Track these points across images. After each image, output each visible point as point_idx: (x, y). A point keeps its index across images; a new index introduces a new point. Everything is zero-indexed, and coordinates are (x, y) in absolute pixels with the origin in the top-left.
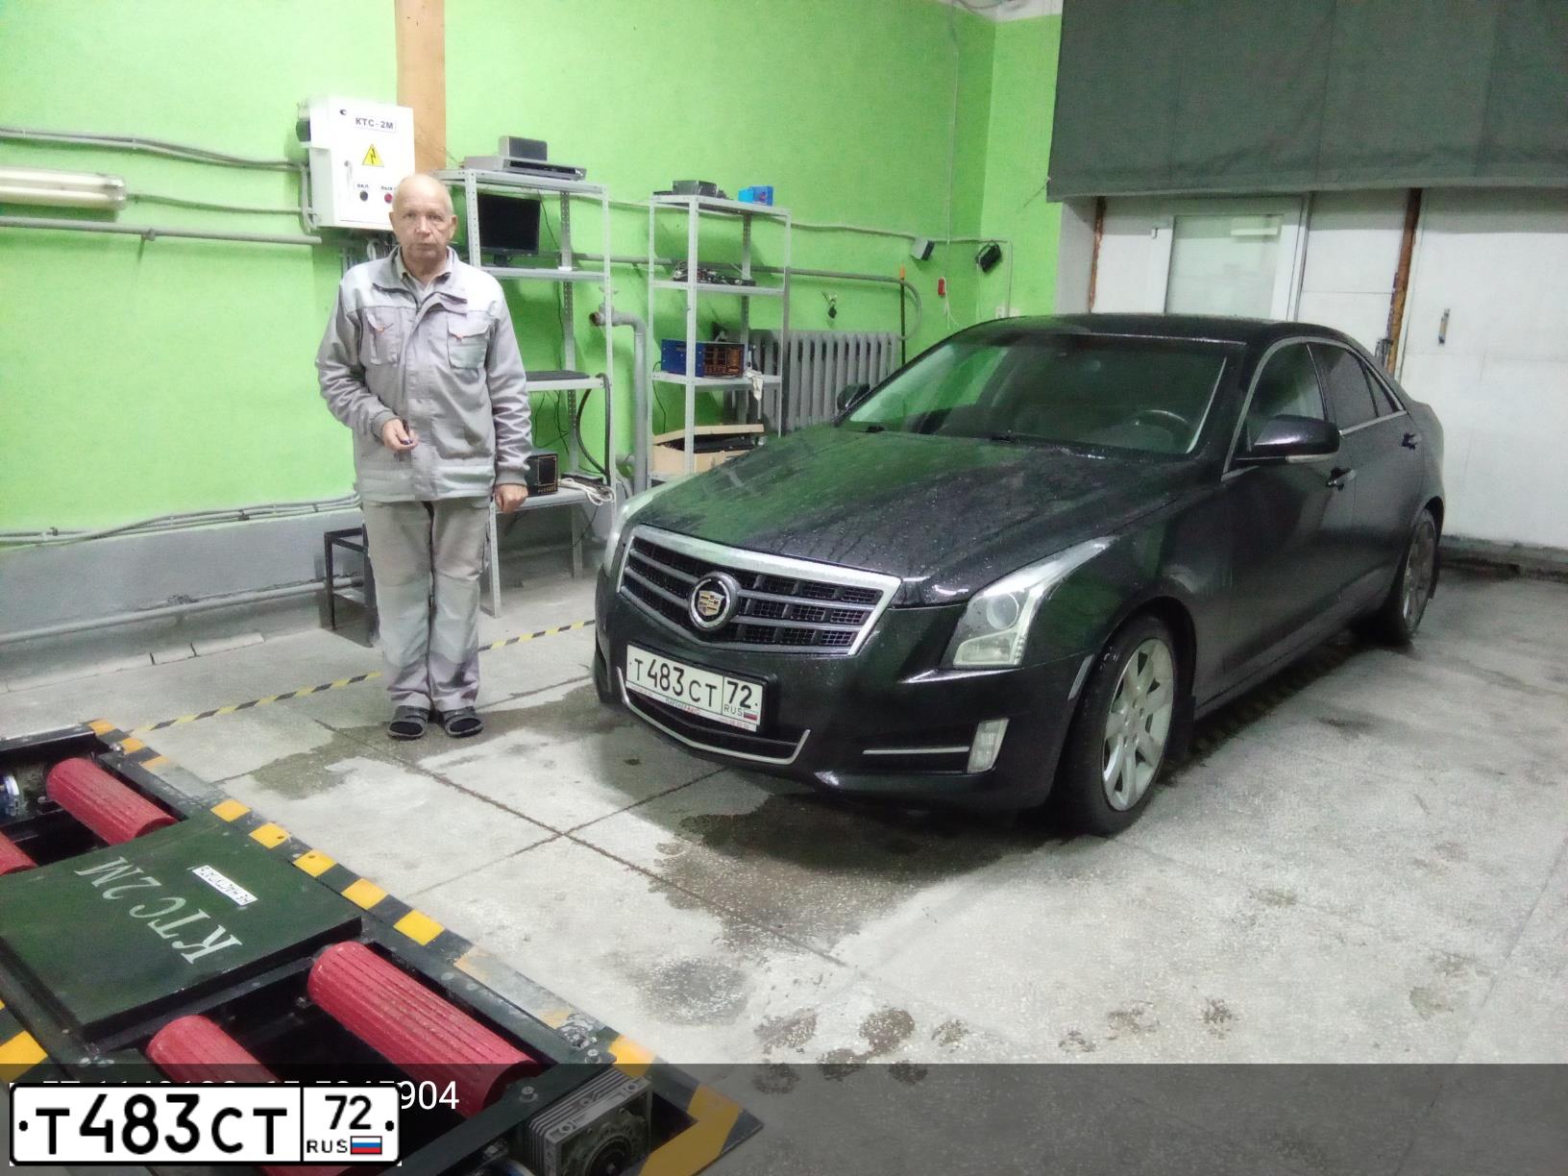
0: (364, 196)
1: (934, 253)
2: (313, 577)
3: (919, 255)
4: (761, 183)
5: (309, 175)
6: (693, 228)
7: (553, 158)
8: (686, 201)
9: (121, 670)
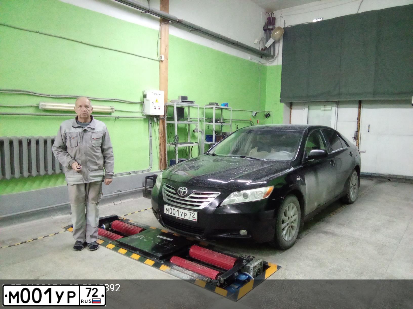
0: (155, 108)
1: (257, 115)
2: (142, 186)
3: (254, 115)
4: (226, 102)
5: (144, 104)
6: (214, 112)
7: (189, 99)
8: (213, 107)
9: (109, 206)
